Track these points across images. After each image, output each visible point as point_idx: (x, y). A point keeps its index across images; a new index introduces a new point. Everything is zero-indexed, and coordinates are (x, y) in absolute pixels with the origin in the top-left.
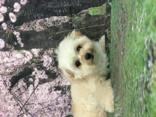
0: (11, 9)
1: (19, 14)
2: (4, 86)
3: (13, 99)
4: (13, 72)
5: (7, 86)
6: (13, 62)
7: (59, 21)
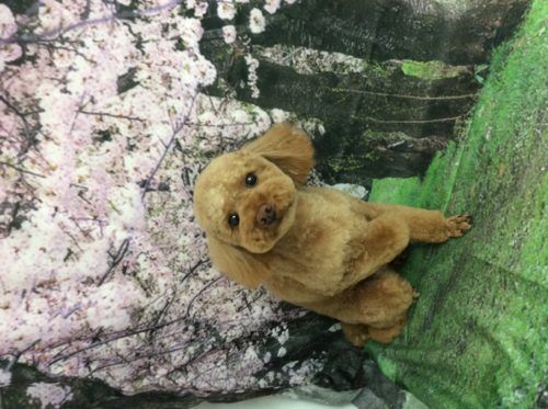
1: (272, 18)
2: (180, 182)
4: (215, 150)
5: (189, 183)
6: (222, 127)
7: (345, 67)
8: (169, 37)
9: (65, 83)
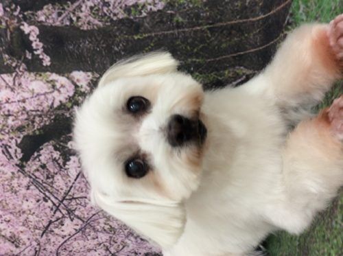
3: (32, 187)
4: (25, 125)
6: (24, 101)
7: (140, 8)
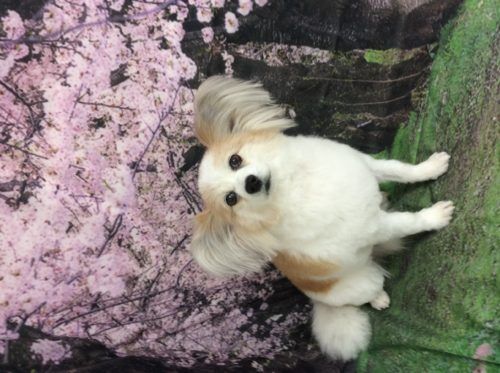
0: (232, 5)
3: (182, 198)
5: (173, 165)
7: (312, 58)
8: (155, 38)
9: (65, 78)
